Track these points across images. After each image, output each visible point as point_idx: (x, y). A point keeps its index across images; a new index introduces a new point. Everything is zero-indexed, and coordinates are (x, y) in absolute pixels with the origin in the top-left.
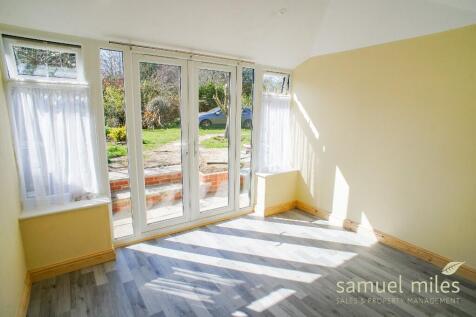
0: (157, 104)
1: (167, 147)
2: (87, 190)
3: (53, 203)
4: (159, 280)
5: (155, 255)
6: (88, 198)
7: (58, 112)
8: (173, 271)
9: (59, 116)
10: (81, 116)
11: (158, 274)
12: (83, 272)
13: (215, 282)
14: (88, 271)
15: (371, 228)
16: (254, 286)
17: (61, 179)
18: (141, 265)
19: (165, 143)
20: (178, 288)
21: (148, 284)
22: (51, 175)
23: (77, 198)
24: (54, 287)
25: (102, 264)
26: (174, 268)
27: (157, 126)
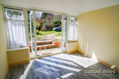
0: (46, 25)
1: (47, 36)
2: (24, 45)
3: (15, 48)
4: (40, 68)
5: (40, 62)
6: (24, 47)
7: (17, 26)
8: (43, 66)
9: (17, 27)
10: (22, 27)
11: (40, 67)
12: (22, 65)
13: (53, 70)
14: (23, 65)
15: (96, 58)
16: (63, 72)
17: (17, 42)
18: (36, 64)
19: (47, 35)
20: (44, 71)
21: (37, 69)
22: (15, 41)
23: (21, 47)
24: (15, 68)
25: (27, 63)
26: (44, 65)
27: (45, 31)
